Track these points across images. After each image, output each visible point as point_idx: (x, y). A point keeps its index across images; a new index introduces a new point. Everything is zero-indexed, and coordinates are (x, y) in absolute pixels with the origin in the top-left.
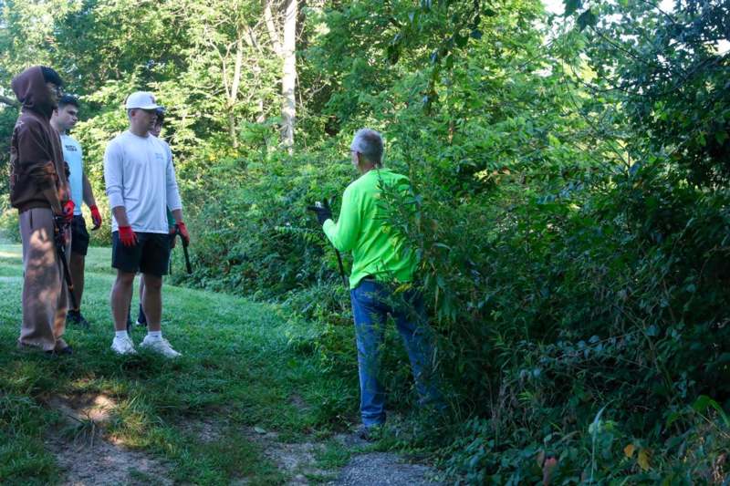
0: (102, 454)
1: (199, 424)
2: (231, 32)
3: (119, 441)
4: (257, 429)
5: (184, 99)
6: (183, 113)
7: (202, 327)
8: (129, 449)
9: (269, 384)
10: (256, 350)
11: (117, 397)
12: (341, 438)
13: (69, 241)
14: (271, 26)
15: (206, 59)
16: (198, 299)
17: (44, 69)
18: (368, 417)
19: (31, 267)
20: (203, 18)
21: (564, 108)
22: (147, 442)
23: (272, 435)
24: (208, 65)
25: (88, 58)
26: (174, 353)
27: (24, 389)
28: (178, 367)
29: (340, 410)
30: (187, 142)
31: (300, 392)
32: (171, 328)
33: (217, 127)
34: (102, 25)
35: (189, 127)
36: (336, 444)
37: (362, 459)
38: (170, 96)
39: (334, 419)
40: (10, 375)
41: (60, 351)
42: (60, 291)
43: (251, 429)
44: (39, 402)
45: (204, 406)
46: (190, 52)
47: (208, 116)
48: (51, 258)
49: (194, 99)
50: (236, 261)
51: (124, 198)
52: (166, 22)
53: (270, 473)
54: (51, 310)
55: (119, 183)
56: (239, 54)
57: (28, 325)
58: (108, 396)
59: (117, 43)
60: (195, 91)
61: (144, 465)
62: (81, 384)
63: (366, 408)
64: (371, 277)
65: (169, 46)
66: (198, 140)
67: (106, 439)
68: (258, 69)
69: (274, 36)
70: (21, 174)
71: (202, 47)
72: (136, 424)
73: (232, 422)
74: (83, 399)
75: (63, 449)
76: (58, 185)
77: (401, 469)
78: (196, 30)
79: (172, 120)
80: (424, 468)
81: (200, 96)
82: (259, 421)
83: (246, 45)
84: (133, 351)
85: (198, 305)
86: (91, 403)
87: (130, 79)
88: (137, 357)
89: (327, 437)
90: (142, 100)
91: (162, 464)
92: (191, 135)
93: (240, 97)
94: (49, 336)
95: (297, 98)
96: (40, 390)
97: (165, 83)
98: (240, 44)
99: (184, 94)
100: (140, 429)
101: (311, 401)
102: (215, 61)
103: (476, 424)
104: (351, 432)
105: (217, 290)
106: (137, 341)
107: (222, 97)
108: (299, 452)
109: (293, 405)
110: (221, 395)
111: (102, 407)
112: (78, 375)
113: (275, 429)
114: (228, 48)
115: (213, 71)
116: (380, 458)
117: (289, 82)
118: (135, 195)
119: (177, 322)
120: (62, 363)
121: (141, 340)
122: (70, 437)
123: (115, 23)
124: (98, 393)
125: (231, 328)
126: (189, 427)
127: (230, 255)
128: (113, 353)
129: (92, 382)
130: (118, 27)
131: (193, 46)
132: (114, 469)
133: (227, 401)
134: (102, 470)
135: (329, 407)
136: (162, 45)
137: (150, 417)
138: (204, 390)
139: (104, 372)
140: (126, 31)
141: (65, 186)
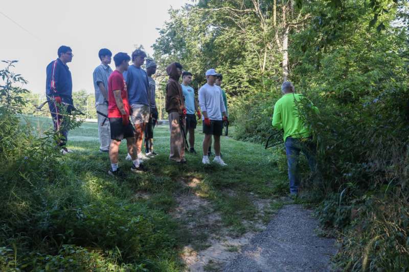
0: (192, 199)
1: (230, 190)
2: (262, 45)
3: (198, 195)
4: (251, 193)
5: (245, 71)
6: (245, 76)
7: (238, 155)
8: (201, 197)
9: (259, 177)
10: (257, 164)
11: (200, 179)
12: (283, 198)
13: (185, 124)
14: (278, 41)
15: (252, 56)
16: (242, 145)
17: (176, 63)
18: (293, 191)
19: (172, 133)
20: (251, 41)
21: (397, 66)
22: (207, 195)
23: (257, 195)
24: (253, 58)
25: (213, 59)
26: (224, 164)
27: (168, 175)
28: (225, 169)
29: (284, 188)
30: (246, 87)
31: (271, 180)
32: (226, 155)
33: (258, 81)
34: (218, 47)
35: (247, 81)
36: (281, 200)
37: (287, 206)
38: (240, 70)
39: (281, 191)
40: (164, 170)
41: (182, 162)
42: (182, 141)
43: (249, 193)
44: (173, 179)
45: (233, 184)
46: (246, 53)
47: (254, 77)
48: (179, 130)
49: (249, 71)
50: (259, 131)
51: (206, 108)
52: (239, 43)
53: (251, 209)
54: (179, 148)
55: (204, 103)
56: (265, 53)
57: (172, 153)
58: (198, 179)
59: (222, 53)
60: (249, 68)
61: (205, 204)
62: (189, 174)
63: (292, 188)
64: (290, 136)
65: (241, 52)
66: (250, 86)
67: (194, 194)
68: (273, 58)
69: (279, 45)
70: (169, 100)
71: (251, 52)
72: (205, 189)
73: (242, 190)
74: (189, 179)
75: (179, 196)
76: (181, 104)
77: (302, 211)
78: (248, 45)
79: (241, 79)
80: (311, 211)
81: (251, 70)
82: (252, 190)
83: (268, 49)
84: (208, 163)
85: (241, 147)
86: (191, 181)
87: (226, 65)
88: (210, 165)
89: (277, 197)
90: (211, 72)
91: (212, 203)
92: (247, 84)
93: (266, 69)
94: (179, 157)
95: (288, 68)
96: (173, 176)
97: (238, 66)
98: (266, 49)
99: (245, 69)
100: (206, 191)
101: (274, 184)
102: (256, 56)
103: (332, 195)
104: (287, 196)
105: (252, 141)
106: (211, 160)
107: (260, 70)
108: (265, 202)
109: (268, 185)
110: (239, 180)
111: (195, 182)
112: (187, 171)
113: (259, 193)
114: (261, 51)
115: (255, 60)
116: (295, 207)
117: (285, 63)
118: (210, 107)
119: (230, 153)
120: (183, 166)
121: (213, 159)
122: (182, 192)
123: (222, 45)
124: (194, 177)
125: (250, 156)
126: (225, 191)
127: (257, 129)
128: (202, 164)
129: (192, 173)
130: (223, 46)
131: (248, 51)
132: (195, 204)
133: (241, 182)
134: (191, 204)
135: (280, 186)
136: (238, 52)
137: (210, 186)
138: (233, 178)
139: (197, 170)
140: (226, 48)
141: (183, 105)
